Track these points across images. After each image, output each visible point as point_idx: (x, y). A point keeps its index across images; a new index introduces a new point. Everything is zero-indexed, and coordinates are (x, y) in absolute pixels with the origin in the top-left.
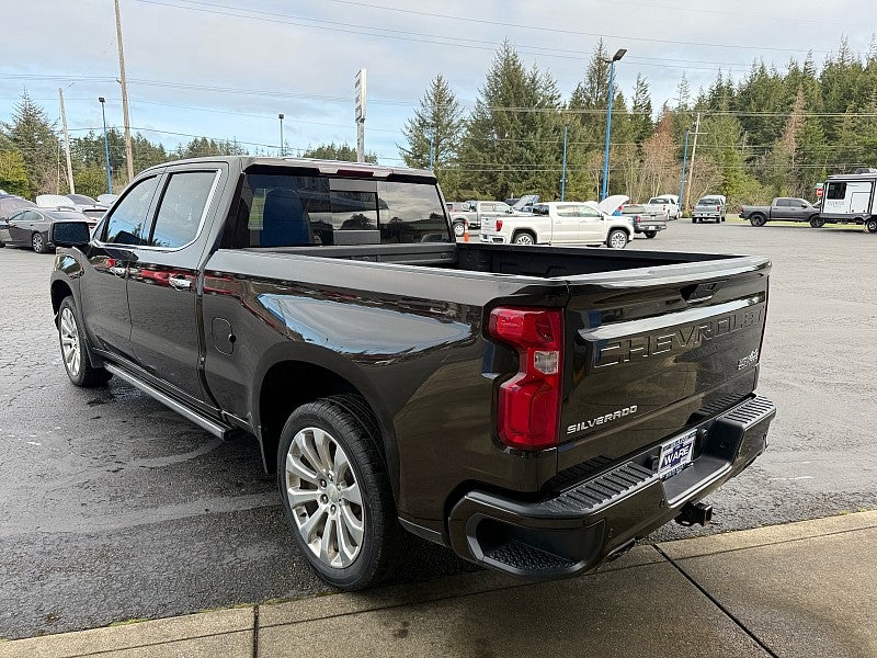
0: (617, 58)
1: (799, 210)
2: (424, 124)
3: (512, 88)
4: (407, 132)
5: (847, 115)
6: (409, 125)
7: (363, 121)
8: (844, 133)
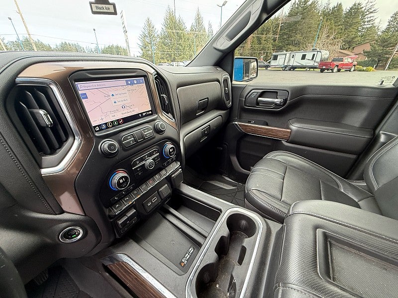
0: (224, 5)
1: (263, 64)
2: (145, 36)
3: (173, 23)
4: (140, 39)
5: (264, 36)
6: (140, 36)
7: (126, 32)
8: (263, 42)
